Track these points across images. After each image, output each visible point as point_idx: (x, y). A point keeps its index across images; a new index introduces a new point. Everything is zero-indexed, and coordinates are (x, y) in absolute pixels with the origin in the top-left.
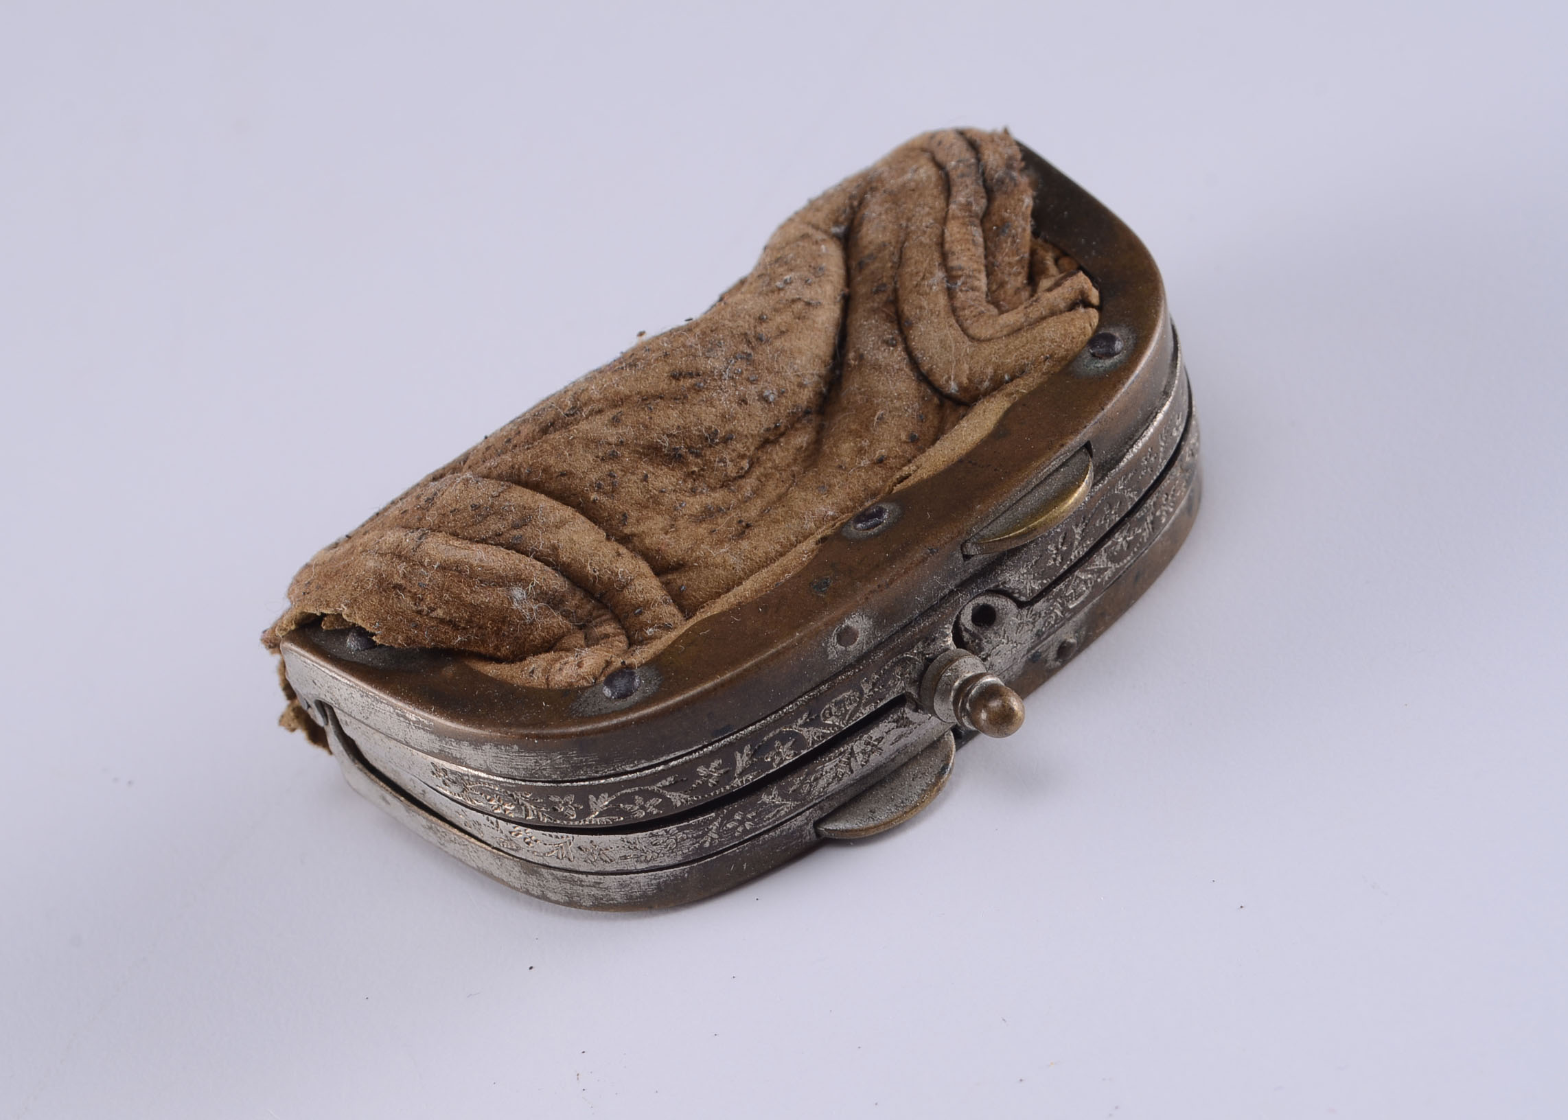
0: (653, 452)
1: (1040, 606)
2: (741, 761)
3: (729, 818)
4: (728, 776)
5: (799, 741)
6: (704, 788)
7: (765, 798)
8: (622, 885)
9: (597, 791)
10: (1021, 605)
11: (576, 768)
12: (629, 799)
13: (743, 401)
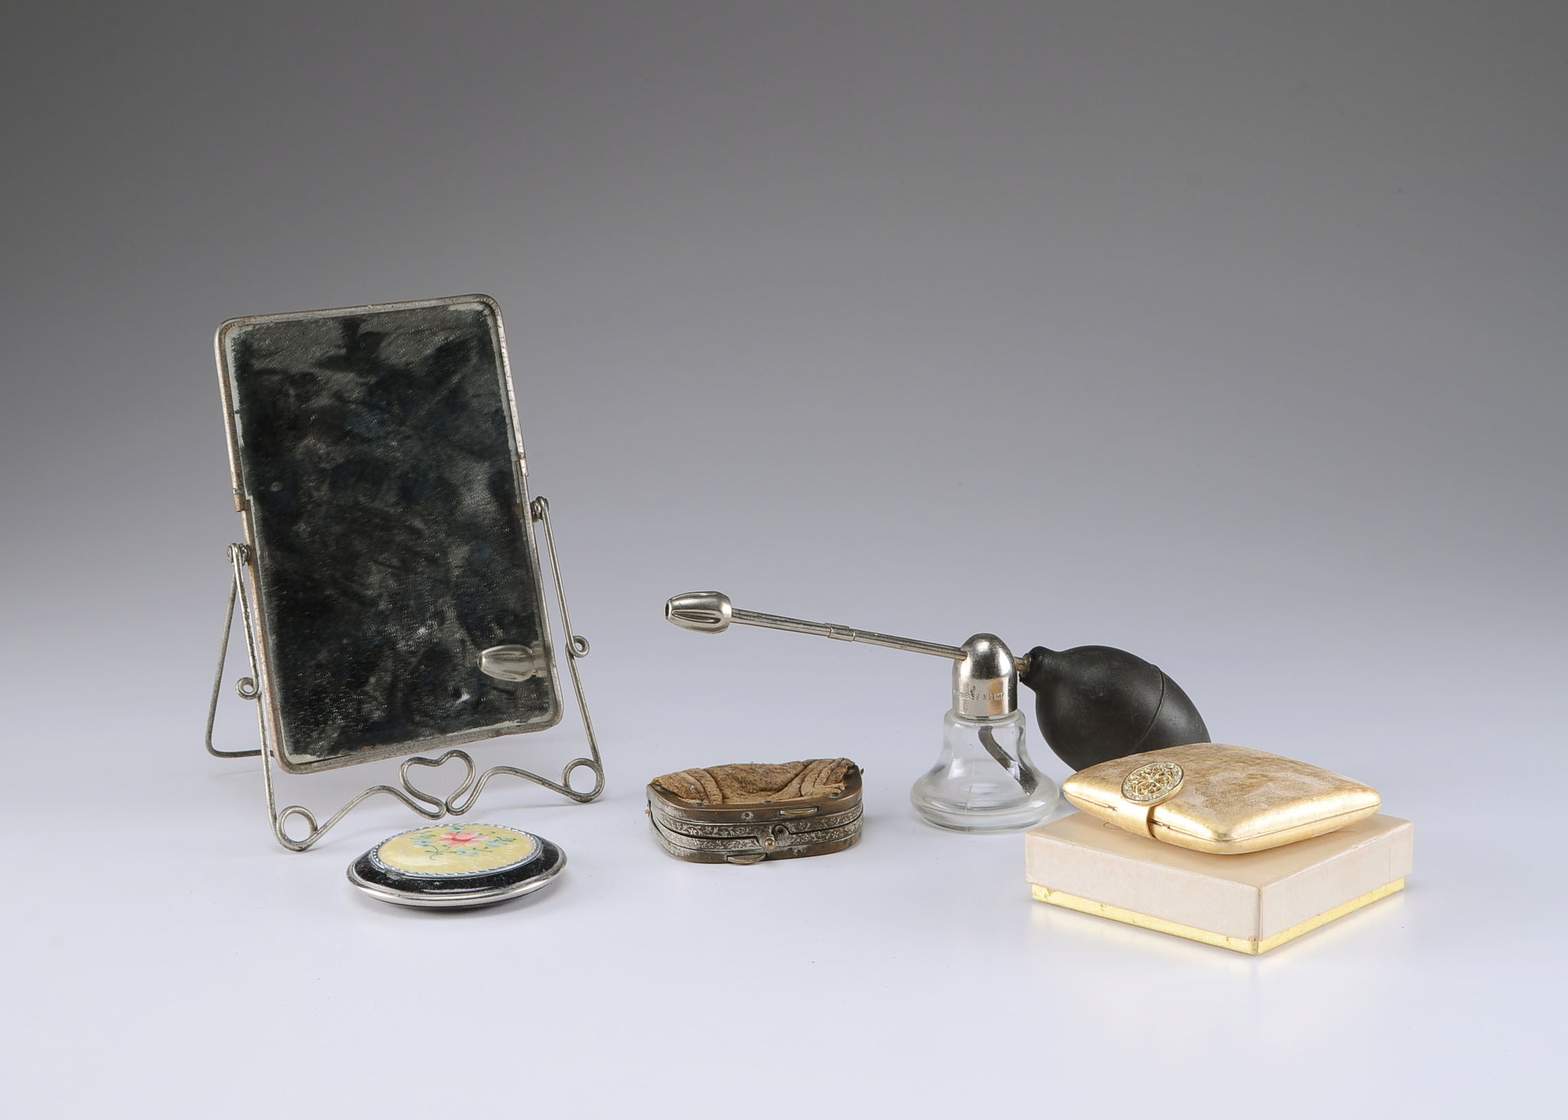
0: (737, 779)
1: (794, 836)
2: (716, 830)
3: (708, 843)
4: (711, 833)
5: (729, 834)
6: (706, 833)
7: (717, 842)
8: (684, 851)
9: (685, 824)
10: (790, 833)
11: (683, 816)
12: (690, 828)
13: (761, 779)
